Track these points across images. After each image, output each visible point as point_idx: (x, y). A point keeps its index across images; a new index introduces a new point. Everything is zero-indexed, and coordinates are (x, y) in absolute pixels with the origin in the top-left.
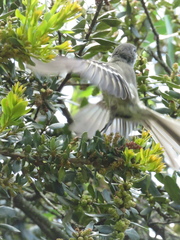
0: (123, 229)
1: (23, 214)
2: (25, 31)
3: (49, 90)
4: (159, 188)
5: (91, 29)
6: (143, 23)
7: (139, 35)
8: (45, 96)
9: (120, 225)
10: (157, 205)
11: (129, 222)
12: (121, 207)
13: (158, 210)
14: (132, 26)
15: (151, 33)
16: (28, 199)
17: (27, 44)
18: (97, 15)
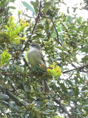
0: (46, 103)
1: (9, 97)
2: (9, 33)
3: (19, 52)
4: (58, 87)
5: (34, 29)
6: (52, 28)
7: (50, 32)
8: (17, 54)
9: (45, 101)
10: (58, 93)
11: (48, 100)
12: (45, 95)
13: (58, 95)
14: (48, 28)
15: (55, 31)
16: (11, 91)
17: (10, 38)
18: (36, 24)
